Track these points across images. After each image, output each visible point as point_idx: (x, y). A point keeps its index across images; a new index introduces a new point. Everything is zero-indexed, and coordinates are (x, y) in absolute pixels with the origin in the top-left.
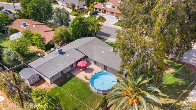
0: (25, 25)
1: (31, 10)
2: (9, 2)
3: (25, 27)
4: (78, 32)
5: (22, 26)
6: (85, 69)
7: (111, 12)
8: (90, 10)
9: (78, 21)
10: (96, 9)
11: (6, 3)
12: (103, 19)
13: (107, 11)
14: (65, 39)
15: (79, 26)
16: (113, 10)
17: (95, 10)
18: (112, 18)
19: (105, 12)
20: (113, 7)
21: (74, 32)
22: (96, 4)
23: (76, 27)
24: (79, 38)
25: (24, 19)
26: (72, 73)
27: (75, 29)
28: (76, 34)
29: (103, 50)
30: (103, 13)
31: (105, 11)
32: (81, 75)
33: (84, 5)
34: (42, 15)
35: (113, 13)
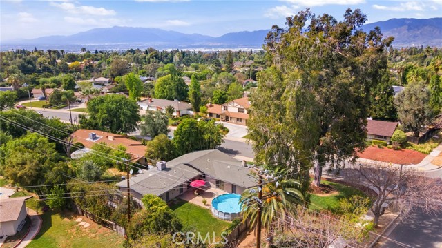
0: (94, 137)
1: (105, 113)
2: (47, 108)
3: (94, 141)
4: (187, 143)
5: (88, 139)
6: (201, 193)
7: (238, 119)
8: (200, 117)
9: (188, 126)
10: (211, 114)
11: (43, 109)
12: (224, 131)
13: (231, 118)
14: (166, 153)
15: (189, 133)
16: (241, 116)
17: (208, 116)
18: (239, 128)
19: (227, 119)
20: (241, 111)
21: (181, 143)
22: (211, 106)
23: (185, 134)
24: (187, 152)
25: (89, 129)
26: (182, 198)
27: (183, 138)
28: (183, 146)
29: (228, 165)
30: (224, 121)
31: (227, 117)
32: (197, 201)
33: (189, 110)
34: (122, 122)
35: (241, 120)
